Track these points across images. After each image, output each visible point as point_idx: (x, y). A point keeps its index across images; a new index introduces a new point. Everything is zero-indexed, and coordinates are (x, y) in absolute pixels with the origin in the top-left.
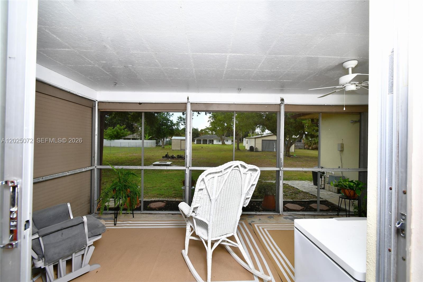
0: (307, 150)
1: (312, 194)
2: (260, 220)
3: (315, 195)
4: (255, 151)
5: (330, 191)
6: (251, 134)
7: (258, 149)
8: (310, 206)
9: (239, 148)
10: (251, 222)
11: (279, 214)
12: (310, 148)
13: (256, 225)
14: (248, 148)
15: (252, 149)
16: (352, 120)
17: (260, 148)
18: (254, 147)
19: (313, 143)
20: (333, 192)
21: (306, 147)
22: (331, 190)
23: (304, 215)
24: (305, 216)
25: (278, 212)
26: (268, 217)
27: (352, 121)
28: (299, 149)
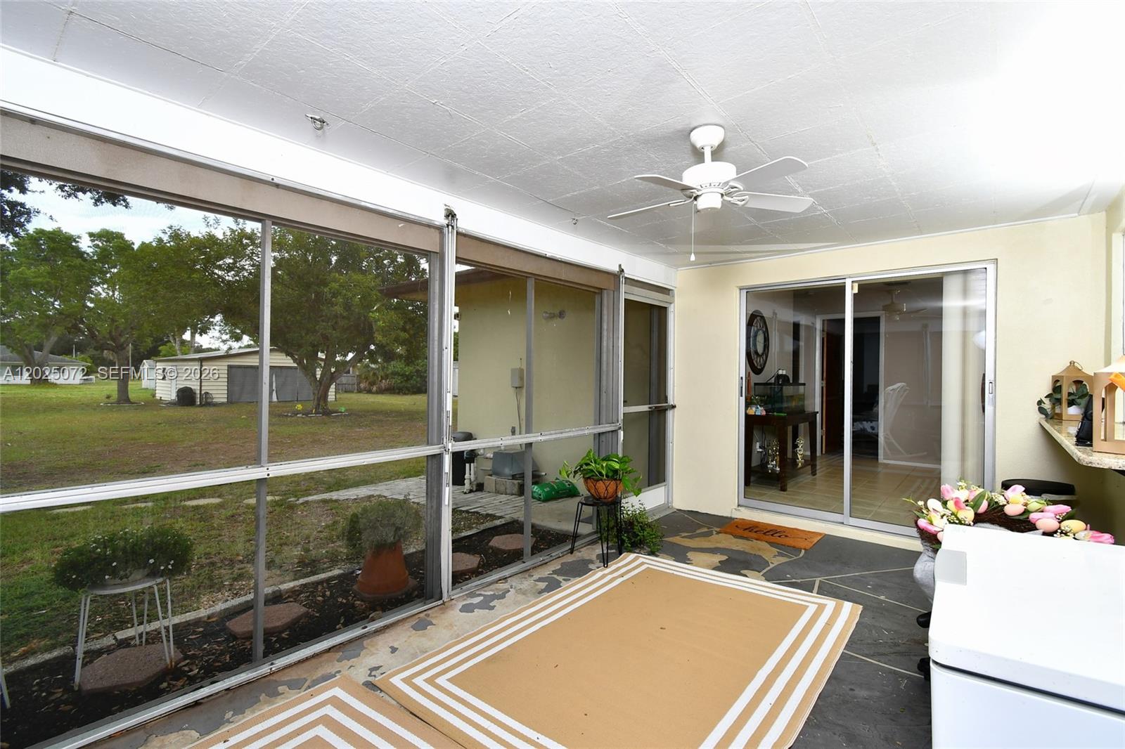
0: (366, 395)
1: (467, 512)
2: (394, 650)
3: (477, 513)
4: (201, 405)
5: (498, 493)
6: (177, 348)
7: (214, 396)
8: (492, 548)
9: (128, 397)
10: (370, 675)
11: (441, 602)
12: (374, 389)
13: (396, 681)
14: (167, 392)
15: (186, 397)
16: (546, 313)
17: (219, 392)
18: (198, 392)
19: (382, 377)
20: (506, 494)
21: (362, 386)
22: (502, 488)
23: (504, 579)
24: (509, 580)
25: (437, 596)
26: (415, 628)
27: (548, 315)
28: (346, 392)
